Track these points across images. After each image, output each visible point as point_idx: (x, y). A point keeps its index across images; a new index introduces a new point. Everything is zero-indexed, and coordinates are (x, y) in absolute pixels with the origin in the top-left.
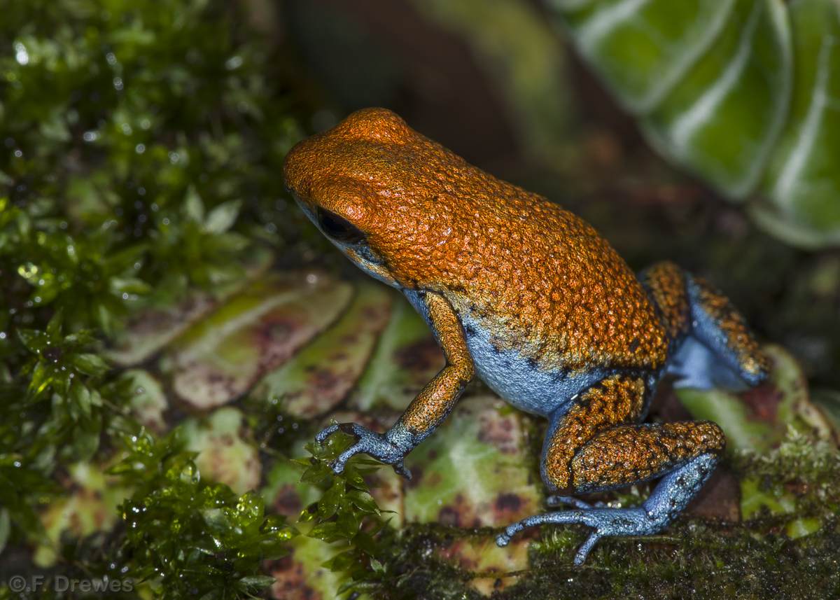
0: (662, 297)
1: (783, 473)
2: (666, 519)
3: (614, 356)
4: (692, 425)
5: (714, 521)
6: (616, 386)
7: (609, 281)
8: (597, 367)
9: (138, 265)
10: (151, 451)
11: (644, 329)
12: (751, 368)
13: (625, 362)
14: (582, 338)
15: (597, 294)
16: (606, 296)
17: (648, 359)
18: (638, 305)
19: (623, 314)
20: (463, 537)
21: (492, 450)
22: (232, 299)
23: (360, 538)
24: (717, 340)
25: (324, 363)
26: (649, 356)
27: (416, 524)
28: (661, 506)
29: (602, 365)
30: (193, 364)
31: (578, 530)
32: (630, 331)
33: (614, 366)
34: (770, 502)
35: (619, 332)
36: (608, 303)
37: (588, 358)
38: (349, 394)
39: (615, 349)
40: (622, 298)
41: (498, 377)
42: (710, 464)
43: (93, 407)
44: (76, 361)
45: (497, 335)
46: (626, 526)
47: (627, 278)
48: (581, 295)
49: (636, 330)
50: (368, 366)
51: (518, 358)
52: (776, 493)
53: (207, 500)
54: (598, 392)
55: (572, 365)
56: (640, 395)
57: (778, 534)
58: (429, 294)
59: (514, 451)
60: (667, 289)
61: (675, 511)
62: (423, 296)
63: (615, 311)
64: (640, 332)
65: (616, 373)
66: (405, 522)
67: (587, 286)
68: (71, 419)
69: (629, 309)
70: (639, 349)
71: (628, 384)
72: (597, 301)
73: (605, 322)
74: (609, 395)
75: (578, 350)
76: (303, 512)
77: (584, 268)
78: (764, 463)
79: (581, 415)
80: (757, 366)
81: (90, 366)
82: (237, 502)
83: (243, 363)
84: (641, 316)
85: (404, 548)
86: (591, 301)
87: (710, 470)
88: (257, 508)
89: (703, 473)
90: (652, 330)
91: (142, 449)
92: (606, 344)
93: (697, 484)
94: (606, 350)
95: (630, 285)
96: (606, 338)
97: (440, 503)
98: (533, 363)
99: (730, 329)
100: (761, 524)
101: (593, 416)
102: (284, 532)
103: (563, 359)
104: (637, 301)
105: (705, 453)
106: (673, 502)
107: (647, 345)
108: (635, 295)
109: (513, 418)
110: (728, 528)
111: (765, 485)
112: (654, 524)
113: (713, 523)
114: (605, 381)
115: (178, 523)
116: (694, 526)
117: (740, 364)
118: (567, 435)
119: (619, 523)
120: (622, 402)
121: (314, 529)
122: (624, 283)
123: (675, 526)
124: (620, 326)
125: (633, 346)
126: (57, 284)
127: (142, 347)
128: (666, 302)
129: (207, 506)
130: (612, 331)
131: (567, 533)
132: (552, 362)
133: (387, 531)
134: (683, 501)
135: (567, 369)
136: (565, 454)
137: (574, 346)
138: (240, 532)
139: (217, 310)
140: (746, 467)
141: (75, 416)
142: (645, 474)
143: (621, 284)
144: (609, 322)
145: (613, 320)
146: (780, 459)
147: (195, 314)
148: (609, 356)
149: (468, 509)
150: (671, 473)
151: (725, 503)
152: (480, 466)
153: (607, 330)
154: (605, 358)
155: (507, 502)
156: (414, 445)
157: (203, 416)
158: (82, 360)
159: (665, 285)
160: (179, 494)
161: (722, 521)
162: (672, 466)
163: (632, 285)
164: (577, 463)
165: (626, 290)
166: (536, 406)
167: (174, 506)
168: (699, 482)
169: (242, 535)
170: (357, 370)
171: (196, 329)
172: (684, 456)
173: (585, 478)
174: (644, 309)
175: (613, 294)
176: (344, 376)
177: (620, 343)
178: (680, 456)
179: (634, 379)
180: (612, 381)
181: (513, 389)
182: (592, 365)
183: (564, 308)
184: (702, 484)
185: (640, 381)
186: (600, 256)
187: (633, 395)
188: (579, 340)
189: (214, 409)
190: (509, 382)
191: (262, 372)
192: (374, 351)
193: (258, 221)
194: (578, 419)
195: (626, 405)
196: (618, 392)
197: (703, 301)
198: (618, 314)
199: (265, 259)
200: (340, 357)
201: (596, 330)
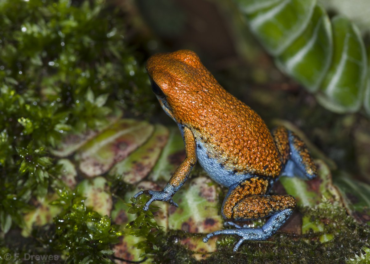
0: (280, 146)
1: (319, 215)
2: (271, 233)
3: (257, 170)
4: (283, 197)
5: (291, 234)
6: (256, 181)
7: (260, 141)
8: (248, 173)
9: (67, 119)
10: (67, 196)
11: (271, 162)
12: (310, 172)
13: (261, 173)
14: (244, 160)
15: (254, 144)
16: (258, 146)
17: (271, 174)
18: (271, 152)
19: (263, 154)
20: (190, 237)
21: (204, 200)
22: (104, 131)
23: (150, 236)
24: (298, 159)
25: (140, 160)
26: (272, 173)
27: (172, 230)
28: (268, 229)
29: (250, 173)
30: (88, 158)
31: (235, 237)
32: (265, 162)
33: (255, 174)
34: (313, 227)
35: (260, 161)
36: (258, 149)
37: (245, 169)
38: (149, 174)
39: (257, 168)
40: (265, 148)
41: (208, 168)
42: (289, 213)
43: (45, 178)
44: (38, 161)
45: (209, 151)
46: (254, 236)
47: (269, 141)
48: (247, 144)
49: (268, 162)
50: (157, 162)
51: (216, 162)
52: (316, 223)
53: (88, 218)
54: (248, 182)
55: (238, 170)
56: (266, 187)
57: (316, 240)
58: (186, 128)
59: (213, 201)
60: (281, 142)
61: (274, 231)
62: (183, 128)
63: (261, 153)
64: (269, 163)
65: (257, 176)
66: (168, 228)
67: (251, 141)
68: (36, 182)
69: (266, 153)
70: (268, 169)
71: (261, 181)
72: (253, 147)
73: (255, 156)
74: (253, 184)
75: (242, 165)
76: (127, 225)
77: (251, 133)
78: (312, 211)
79: (240, 190)
80: (313, 172)
81: (44, 163)
82: (100, 220)
83: (108, 158)
84: (271, 157)
85: (167, 240)
86: (251, 147)
87: (290, 215)
88: (108, 223)
89: (287, 216)
90: (275, 162)
91: (64, 196)
92: (254, 165)
93: (284, 220)
94: (253, 167)
95: (269, 144)
96: (254, 162)
97: (183, 221)
98: (222, 166)
99: (304, 156)
100: (310, 236)
101: (245, 191)
102: (119, 233)
103: (235, 167)
104: (270, 150)
105: (288, 208)
106: (274, 227)
107: (271, 168)
108: (270, 148)
109: (213, 187)
110: (296, 237)
111: (313, 219)
112: (266, 235)
113: (290, 235)
114: (252, 179)
115: (77, 227)
116: (282, 236)
117: (306, 170)
118: (233, 197)
119: (251, 235)
120: (257, 188)
121: (131, 231)
122: (267, 142)
123: (275, 236)
124: (261, 159)
125: (265, 168)
126: (33, 126)
127: (68, 150)
128: (281, 148)
129: (88, 221)
130: (257, 160)
131: (231, 238)
132: (230, 167)
133: (161, 233)
134: (278, 227)
135: (235, 171)
136: (231, 205)
137: (240, 163)
138: (101, 232)
139: (98, 135)
140: (304, 212)
141: (38, 181)
142: (262, 215)
143: (265, 143)
144: (257, 156)
145: (259, 156)
146: (318, 209)
147: (89, 137)
148: (254, 170)
149: (193, 224)
150: (274, 215)
151: (296, 226)
152: (199, 206)
153: (255, 160)
154: (252, 170)
155: (209, 222)
156: (175, 191)
157: (91, 180)
158: (40, 160)
159: (281, 139)
160: (77, 216)
161: (294, 234)
162: (274, 212)
163: (270, 144)
164: (235, 209)
165: (267, 145)
166: (222, 182)
167: (75, 220)
168: (285, 219)
169: (102, 233)
170: (153, 164)
171: (90, 143)
172: (279, 209)
173: (238, 215)
174: (273, 154)
175: (261, 146)
176: (147, 166)
177: (260, 165)
178: (277, 209)
179: (264, 180)
180: (255, 179)
181: (213, 174)
182: (246, 172)
183: (239, 147)
184: (286, 221)
185: (267, 181)
186: (259, 130)
187: (263, 186)
188: (243, 161)
189: (95, 177)
190: (211, 171)
191: (115, 162)
192: (160, 156)
193: (117, 99)
194: (238, 192)
195: (259, 189)
196: (257, 184)
197: (295, 143)
198: (261, 154)
199: (119, 113)
200: (146, 158)
201: (251, 158)
